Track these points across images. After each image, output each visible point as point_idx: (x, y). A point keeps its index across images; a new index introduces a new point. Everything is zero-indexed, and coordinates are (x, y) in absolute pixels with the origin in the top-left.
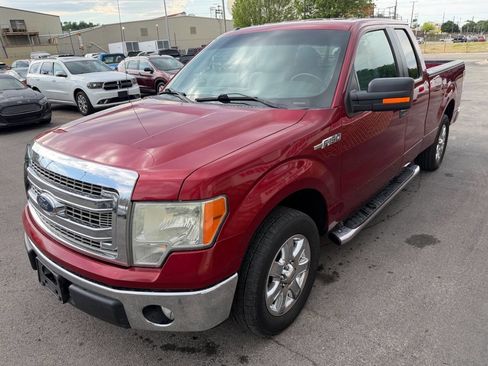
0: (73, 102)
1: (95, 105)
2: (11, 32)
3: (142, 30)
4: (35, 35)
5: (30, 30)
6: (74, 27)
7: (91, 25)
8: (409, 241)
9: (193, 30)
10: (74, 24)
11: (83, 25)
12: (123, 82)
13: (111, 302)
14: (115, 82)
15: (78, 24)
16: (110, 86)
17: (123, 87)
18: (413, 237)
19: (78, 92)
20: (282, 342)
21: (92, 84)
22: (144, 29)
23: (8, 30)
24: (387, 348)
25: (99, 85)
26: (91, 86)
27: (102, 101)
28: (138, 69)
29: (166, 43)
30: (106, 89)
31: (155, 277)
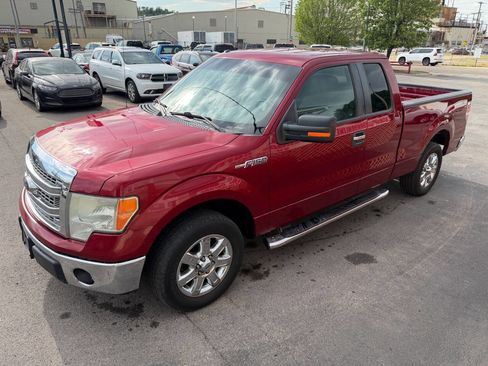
0: (124, 89)
1: (142, 94)
2: (92, 14)
3: (211, 20)
4: (113, 18)
5: (109, 13)
6: (150, 12)
7: (166, 12)
8: (348, 258)
9: (261, 24)
10: (151, 9)
11: (159, 11)
12: (169, 75)
13: (53, 261)
14: (162, 75)
15: (155, 9)
16: (157, 78)
17: (169, 80)
18: (354, 254)
19: (128, 81)
20: (192, 319)
21: (141, 75)
22: (214, 20)
23: (89, 12)
24: (271, 338)
25: (147, 77)
26: (140, 77)
27: (148, 92)
28: (189, 62)
29: (232, 35)
30: (153, 80)
31: (80, 248)
